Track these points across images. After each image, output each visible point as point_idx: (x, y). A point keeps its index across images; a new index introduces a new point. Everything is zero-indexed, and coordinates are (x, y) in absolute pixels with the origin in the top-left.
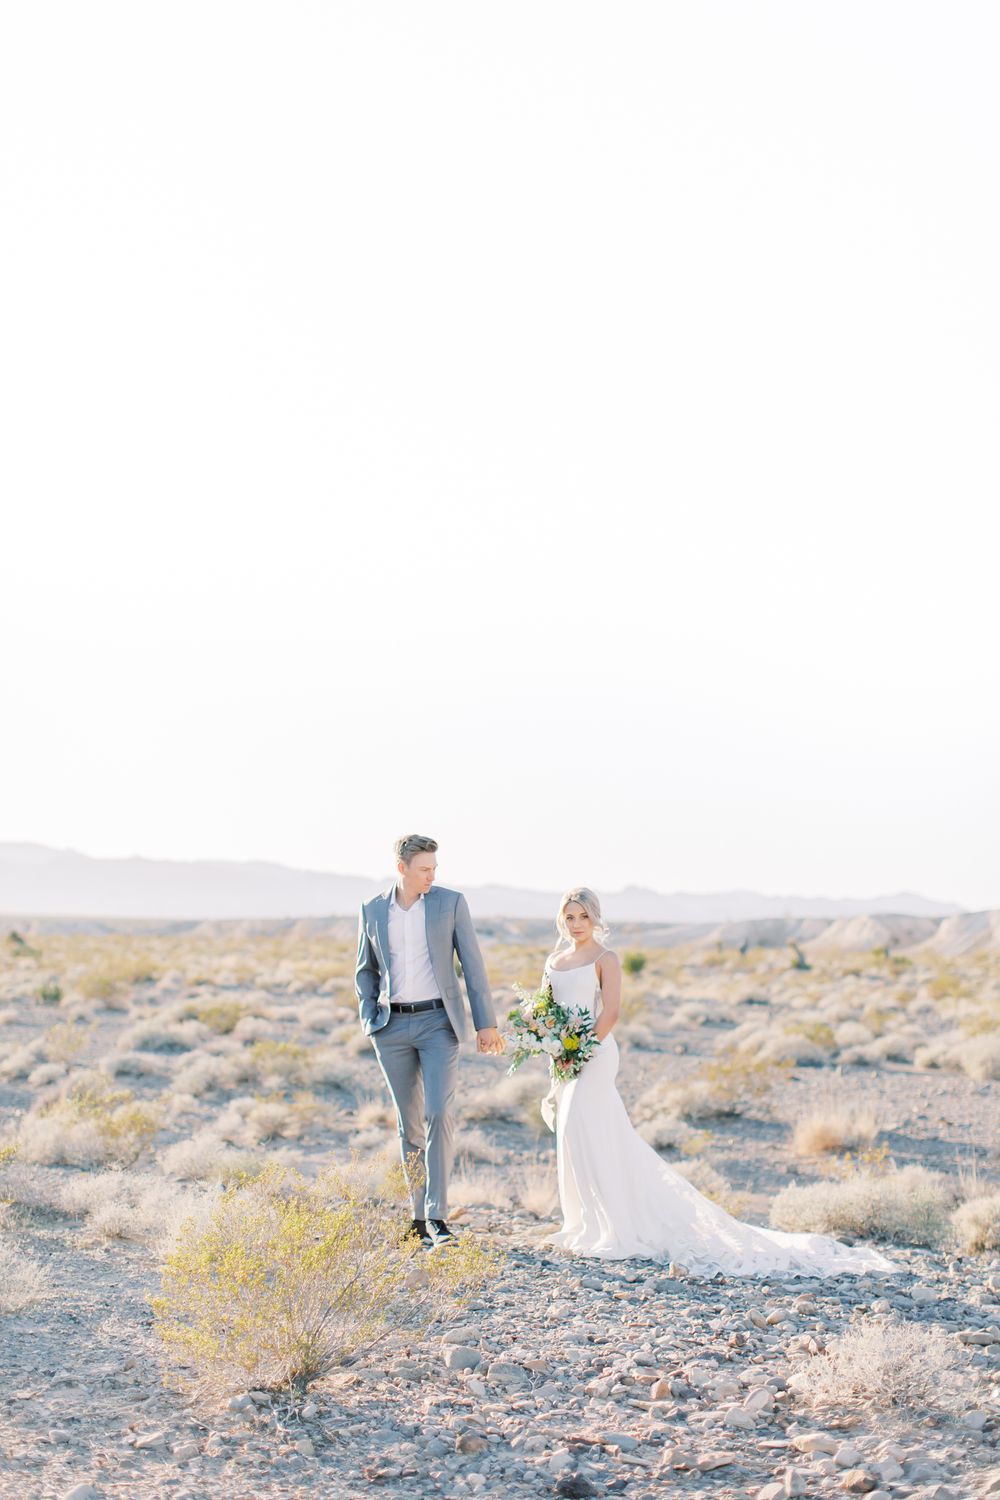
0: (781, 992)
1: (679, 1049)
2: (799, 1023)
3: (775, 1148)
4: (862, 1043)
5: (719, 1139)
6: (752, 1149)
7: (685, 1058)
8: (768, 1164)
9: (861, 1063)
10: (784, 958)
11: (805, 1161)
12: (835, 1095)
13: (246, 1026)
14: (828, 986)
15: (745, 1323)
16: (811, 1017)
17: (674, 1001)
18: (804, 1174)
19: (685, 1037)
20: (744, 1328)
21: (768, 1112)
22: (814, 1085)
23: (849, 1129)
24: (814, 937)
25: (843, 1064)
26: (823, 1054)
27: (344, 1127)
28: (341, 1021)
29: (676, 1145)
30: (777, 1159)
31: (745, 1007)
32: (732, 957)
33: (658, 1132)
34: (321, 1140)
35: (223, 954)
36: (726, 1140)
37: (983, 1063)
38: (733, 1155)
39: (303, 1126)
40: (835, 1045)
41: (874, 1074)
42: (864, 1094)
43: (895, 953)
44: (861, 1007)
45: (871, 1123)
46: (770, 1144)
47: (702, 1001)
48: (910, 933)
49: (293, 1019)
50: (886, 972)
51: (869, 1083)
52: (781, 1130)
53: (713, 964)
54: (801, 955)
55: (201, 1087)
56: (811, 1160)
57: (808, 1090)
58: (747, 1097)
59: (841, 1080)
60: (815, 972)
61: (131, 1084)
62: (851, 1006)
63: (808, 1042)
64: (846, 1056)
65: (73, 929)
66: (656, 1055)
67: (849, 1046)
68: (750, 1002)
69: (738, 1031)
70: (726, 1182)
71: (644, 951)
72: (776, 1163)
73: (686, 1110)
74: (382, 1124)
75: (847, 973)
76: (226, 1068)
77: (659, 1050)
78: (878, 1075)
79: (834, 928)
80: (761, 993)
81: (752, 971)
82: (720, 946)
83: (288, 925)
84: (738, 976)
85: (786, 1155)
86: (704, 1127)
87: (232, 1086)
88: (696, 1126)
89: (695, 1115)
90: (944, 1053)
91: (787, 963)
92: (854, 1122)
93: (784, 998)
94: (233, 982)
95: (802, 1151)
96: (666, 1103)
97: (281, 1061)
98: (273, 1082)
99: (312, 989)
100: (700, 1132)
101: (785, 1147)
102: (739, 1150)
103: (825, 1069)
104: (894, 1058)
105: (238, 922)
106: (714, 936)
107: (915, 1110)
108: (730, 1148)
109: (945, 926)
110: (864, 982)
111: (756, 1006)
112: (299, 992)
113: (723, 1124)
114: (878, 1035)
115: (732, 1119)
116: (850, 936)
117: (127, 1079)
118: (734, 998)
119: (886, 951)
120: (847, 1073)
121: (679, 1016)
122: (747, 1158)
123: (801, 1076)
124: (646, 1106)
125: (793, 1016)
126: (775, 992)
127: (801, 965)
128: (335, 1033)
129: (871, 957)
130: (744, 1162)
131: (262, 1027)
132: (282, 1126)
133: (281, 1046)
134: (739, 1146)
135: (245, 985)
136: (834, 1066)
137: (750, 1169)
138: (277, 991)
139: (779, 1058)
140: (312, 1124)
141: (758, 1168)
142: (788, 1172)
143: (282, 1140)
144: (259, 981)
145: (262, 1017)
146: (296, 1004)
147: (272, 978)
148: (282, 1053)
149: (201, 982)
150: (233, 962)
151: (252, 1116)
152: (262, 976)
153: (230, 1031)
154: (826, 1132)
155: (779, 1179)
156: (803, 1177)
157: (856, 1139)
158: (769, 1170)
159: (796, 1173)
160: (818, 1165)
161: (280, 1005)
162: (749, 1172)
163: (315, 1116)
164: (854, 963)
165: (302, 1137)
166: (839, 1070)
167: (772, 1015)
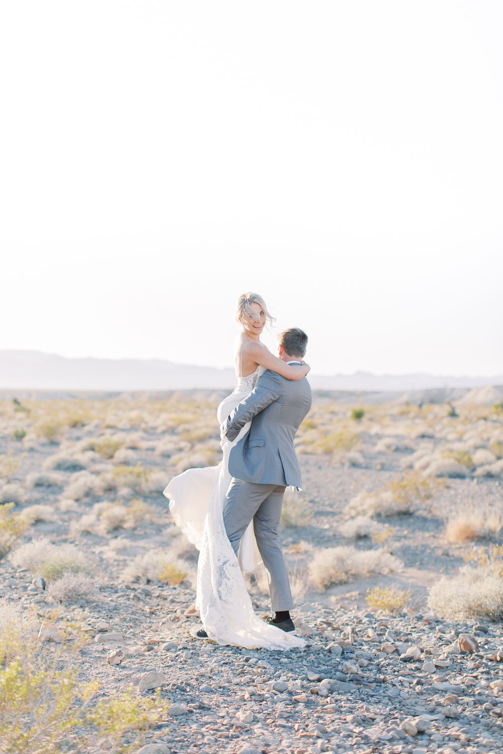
0: (441, 430)
1: (379, 467)
2: (451, 451)
3: (434, 537)
4: (490, 463)
5: (398, 531)
6: (420, 538)
7: (382, 472)
8: (430, 548)
9: (489, 476)
10: (444, 410)
11: (454, 547)
12: (473, 498)
13: (121, 454)
14: (468, 426)
15: (398, 732)
16: (458, 446)
17: (379, 437)
19: (382, 459)
20: (398, 737)
21: (430, 512)
22: (460, 491)
23: (483, 525)
24: (460, 398)
25: (478, 477)
26: (465, 470)
27: (162, 521)
28: (181, 450)
29: (370, 535)
30: (436, 545)
31: (420, 440)
32: (414, 409)
33: (359, 527)
34: (147, 531)
35: (132, 409)
36: (403, 531)
38: (407, 542)
39: (136, 521)
40: (473, 464)
41: (497, 484)
42: (492, 497)
44: (488, 440)
45: (497, 521)
46: (432, 533)
47: (396, 436)
49: (153, 449)
50: (502, 418)
51: (494, 490)
52: (438, 524)
53: (403, 414)
54: (453, 409)
55: (81, 494)
56: (458, 546)
57: (456, 495)
58: (418, 502)
59: (477, 488)
60: (461, 418)
61: (44, 492)
62: (482, 439)
63: (456, 463)
64: (480, 471)
65: (53, 397)
66: (364, 471)
67: (482, 465)
68: (423, 436)
69: (416, 455)
70: (401, 563)
71: (365, 408)
72: (435, 547)
73: (378, 511)
75: (480, 418)
76: (97, 482)
77: (367, 468)
78: (499, 484)
79: (472, 393)
80: (430, 431)
81: (425, 418)
82: (407, 404)
83: (169, 394)
84: (418, 421)
85: (441, 542)
86: (390, 522)
87: (101, 493)
88: (384, 522)
89: (383, 515)
91: (445, 413)
92: (485, 520)
93: (443, 433)
94: (128, 426)
95: (452, 539)
96: (365, 507)
97: (130, 478)
98: (124, 491)
99: (172, 431)
100: (387, 525)
101: (441, 536)
102: (411, 538)
103: (467, 480)
105: (143, 392)
106: (405, 398)
108: (405, 537)
110: (489, 424)
111: (426, 439)
112: (164, 432)
113: (401, 519)
114: (499, 458)
115: (407, 516)
116: (481, 397)
117: (41, 489)
118: (414, 434)
119: (502, 406)
120: (481, 483)
121: (380, 446)
122: (416, 544)
123: (452, 485)
124: (354, 508)
125: (449, 446)
126: (438, 431)
127: (453, 414)
128: (175, 458)
129: (493, 410)
130: (414, 547)
131: (131, 454)
132: (123, 521)
133: (131, 468)
134: (411, 535)
135: (133, 428)
136: (473, 478)
137: (418, 552)
138: (150, 432)
139: (439, 473)
140: (142, 519)
141: (423, 552)
142: (443, 555)
143: (121, 531)
144: (143, 426)
145: (134, 448)
146: (159, 439)
147: (151, 424)
148: (131, 473)
149: (109, 427)
150: (134, 414)
151: (105, 514)
152: (146, 423)
153: (111, 457)
154: (467, 527)
155: (437, 559)
156: (452, 558)
157: (487, 531)
158: (430, 553)
159: (447, 555)
160: (462, 550)
161: (149, 440)
162: (417, 554)
163: (144, 514)
164: (485, 412)
165: (135, 529)
166: (475, 481)
167: (435, 445)
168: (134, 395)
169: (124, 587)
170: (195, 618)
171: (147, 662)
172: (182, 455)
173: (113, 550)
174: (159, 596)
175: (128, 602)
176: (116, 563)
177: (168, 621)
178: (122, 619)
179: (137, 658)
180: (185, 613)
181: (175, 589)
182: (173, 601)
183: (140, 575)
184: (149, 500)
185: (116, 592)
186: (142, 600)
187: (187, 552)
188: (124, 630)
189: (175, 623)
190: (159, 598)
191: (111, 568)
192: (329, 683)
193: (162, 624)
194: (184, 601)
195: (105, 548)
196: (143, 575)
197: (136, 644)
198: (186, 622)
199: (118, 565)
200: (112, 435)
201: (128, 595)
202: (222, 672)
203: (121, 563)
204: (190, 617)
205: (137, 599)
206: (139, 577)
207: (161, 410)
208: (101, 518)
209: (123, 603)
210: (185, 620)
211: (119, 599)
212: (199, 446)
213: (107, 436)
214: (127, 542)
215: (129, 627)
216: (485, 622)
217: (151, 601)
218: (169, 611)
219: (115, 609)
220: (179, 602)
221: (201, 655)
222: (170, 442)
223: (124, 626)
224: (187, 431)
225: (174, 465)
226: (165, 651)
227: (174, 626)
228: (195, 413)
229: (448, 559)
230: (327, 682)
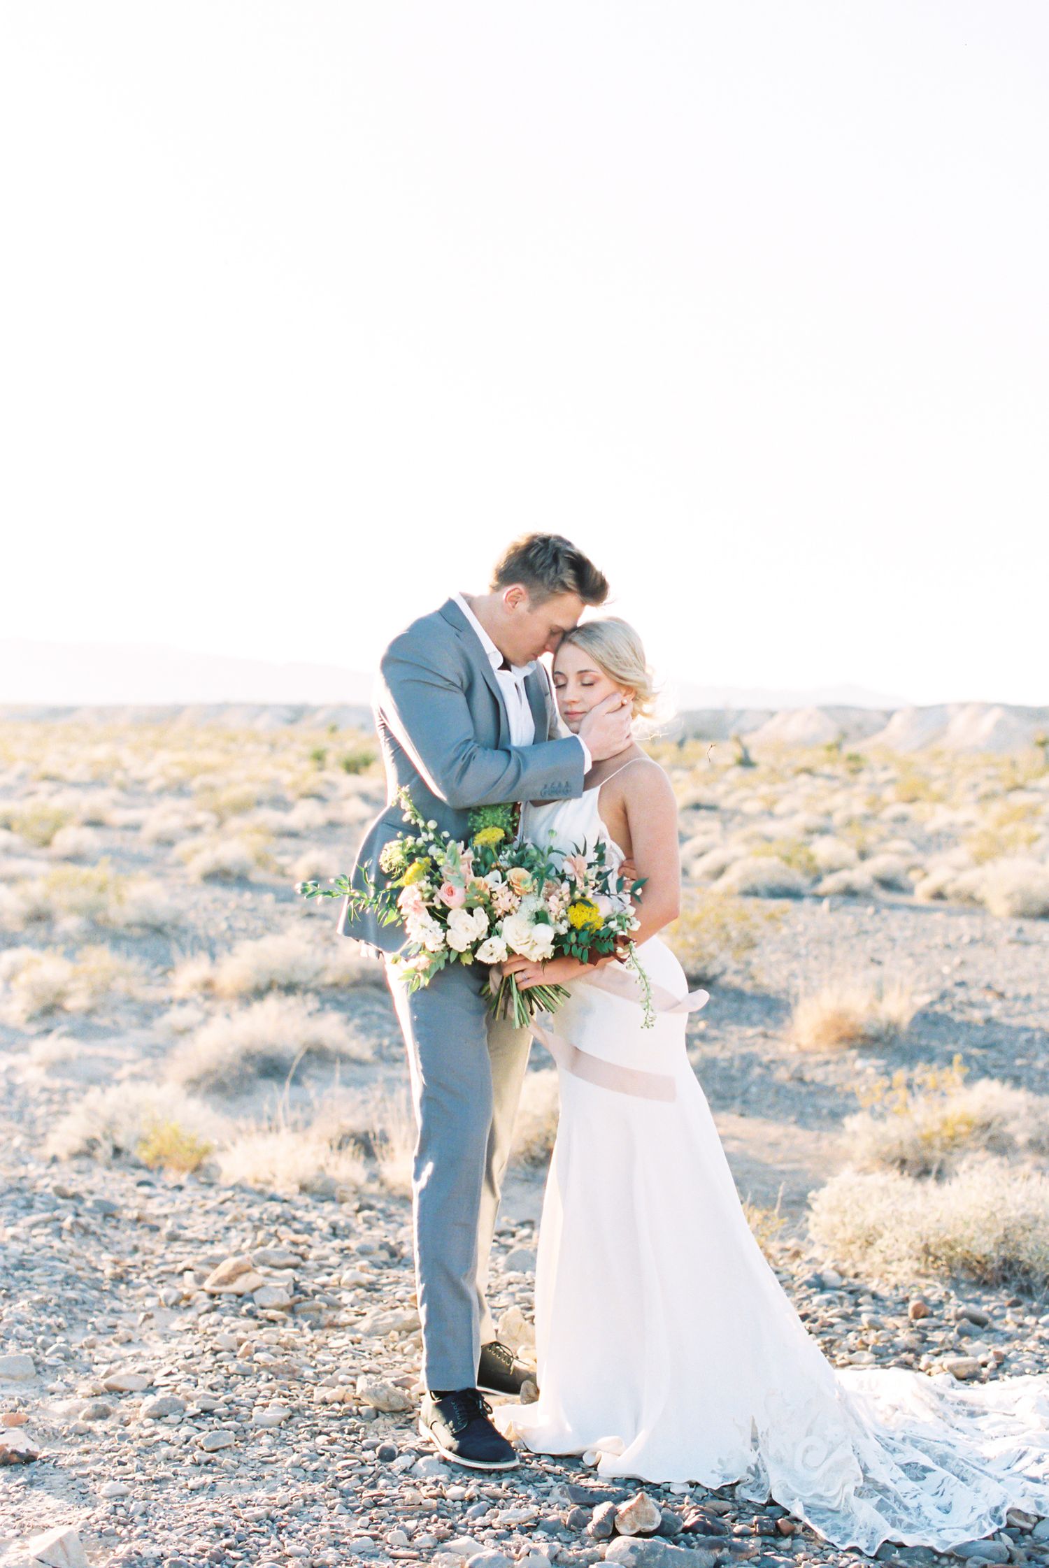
0: (729, 794)
2: (768, 839)
3: (765, 1036)
4: (847, 867)
6: (735, 1040)
8: (760, 1065)
9: (850, 893)
10: (727, 753)
11: (812, 1059)
13: (68, 838)
14: (780, 787)
16: (773, 828)
18: (813, 1082)
21: (748, 977)
23: (873, 1011)
24: (755, 729)
25: (829, 895)
26: (798, 879)
27: (154, 995)
28: (196, 829)
30: (772, 1055)
31: (691, 814)
32: (670, 751)
34: (119, 1018)
35: (97, 742)
37: (1009, 896)
38: (709, 1050)
39: (94, 993)
40: (815, 866)
41: (870, 910)
42: (869, 942)
43: (849, 749)
44: (829, 815)
45: (905, 1002)
46: (759, 1029)
48: (859, 727)
49: (136, 827)
50: (840, 770)
51: (868, 924)
52: (772, 1007)
54: (746, 751)
56: (820, 1058)
57: (793, 936)
59: (831, 920)
60: (763, 769)
62: (817, 814)
63: (783, 865)
64: (830, 883)
67: (831, 869)
68: (697, 807)
69: (693, 845)
72: (772, 1062)
74: (208, 992)
75: (798, 771)
78: (875, 912)
79: (777, 720)
80: (707, 795)
81: (691, 768)
84: (680, 773)
85: (783, 1048)
87: (17, 927)
90: (953, 880)
91: (730, 760)
93: (734, 800)
94: (87, 777)
95: (806, 1041)
97: (84, 896)
98: (69, 924)
99: (179, 789)
101: (780, 1033)
102: (715, 1039)
103: (807, 902)
104: (888, 884)
107: (946, 970)
108: (702, 1037)
109: (897, 720)
110: (820, 782)
111: (703, 813)
112: (161, 792)
114: (863, 855)
116: (795, 729)
119: (838, 746)
122: (727, 1054)
125: (752, 827)
126: (723, 795)
127: (745, 762)
128: (182, 848)
129: (822, 753)
130: (724, 1060)
131: (89, 839)
132: (61, 994)
133: (85, 871)
134: (713, 1033)
135: (98, 782)
136: (819, 898)
137: (734, 1072)
138: (134, 790)
139: (747, 886)
140: (108, 989)
141: (745, 1071)
142: (792, 1078)
143: (60, 1016)
144: (119, 776)
145: (95, 823)
146: (151, 805)
147: (137, 772)
148: (85, 883)
149: (47, 778)
150: (101, 752)
151: (23, 979)
152: (125, 770)
153: (47, 843)
154: (842, 1015)
155: (779, 1090)
156: (812, 1088)
157: (884, 1026)
158: (762, 1077)
159: (801, 1080)
160: (831, 1068)
161: (129, 807)
162: (732, 1079)
163: (113, 978)
164: (805, 760)
165: (90, 1012)
166: (826, 904)
167: (724, 823)
168: (102, 713)
169: (49, 1190)
170: (234, 1298)
171: (99, 1461)
172: (199, 841)
173: (40, 1064)
174: (138, 1220)
175: (57, 1244)
176: (44, 1096)
177: (160, 1306)
178: (37, 1302)
179: (70, 1444)
180: (207, 1285)
181: (180, 1188)
182: (173, 1238)
183: (98, 1135)
184: (124, 945)
185: (29, 1206)
186: (94, 1233)
187: (209, 1073)
188: (40, 1339)
189: (180, 1313)
190: (139, 1225)
191: (32, 1108)
192: (633, 1549)
193: (144, 1320)
194: (203, 1237)
195: (20, 1059)
196: (106, 1138)
197: (71, 1390)
198: (208, 1312)
199: (50, 1101)
200: (51, 794)
201: (58, 1220)
202: (314, 1501)
203: (57, 1097)
204: (220, 1294)
205: (82, 1231)
206: (95, 1140)
207: (158, 746)
208: (13, 986)
209: (44, 1246)
210: (205, 1308)
211: (35, 1232)
212: (234, 823)
213: (41, 797)
214: (71, 1047)
215: (56, 1330)
216: (963, 1286)
217: (118, 1236)
218: (163, 1272)
219: (21, 1265)
220: (190, 1241)
221: (254, 1439)
222: (175, 812)
223: (40, 1325)
224: (211, 789)
225: (180, 864)
226: (150, 1421)
227: (178, 1323)
228: (225, 751)
229: (804, 1090)
230: (627, 1547)
